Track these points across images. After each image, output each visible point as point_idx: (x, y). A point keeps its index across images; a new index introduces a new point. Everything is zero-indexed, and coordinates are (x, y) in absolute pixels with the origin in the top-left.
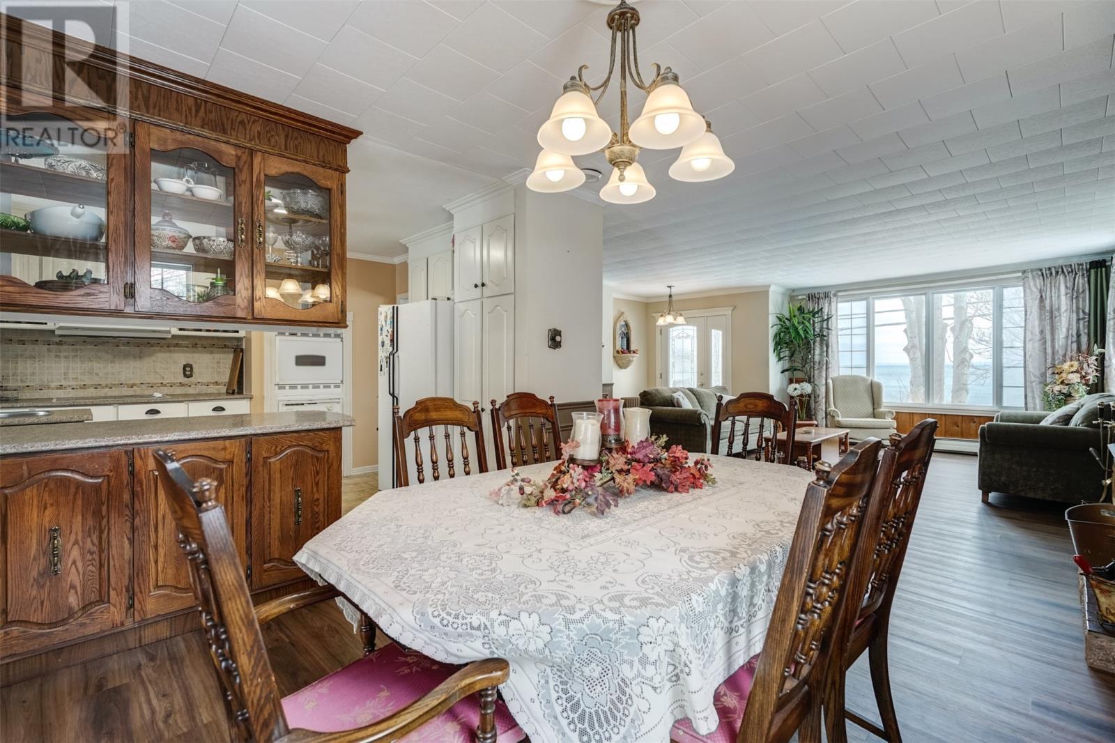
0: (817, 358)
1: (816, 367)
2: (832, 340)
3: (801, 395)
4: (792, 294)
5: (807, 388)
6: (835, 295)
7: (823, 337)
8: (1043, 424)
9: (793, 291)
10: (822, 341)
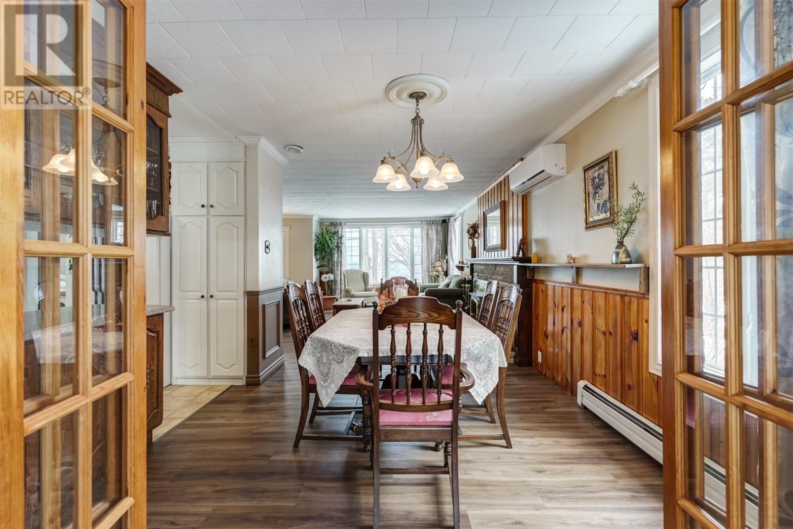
0: (335, 259)
1: (335, 265)
2: (343, 249)
3: (328, 281)
4: (321, 222)
5: (331, 276)
6: (344, 224)
7: (338, 247)
8: (439, 288)
9: (322, 219)
10: (338, 250)
